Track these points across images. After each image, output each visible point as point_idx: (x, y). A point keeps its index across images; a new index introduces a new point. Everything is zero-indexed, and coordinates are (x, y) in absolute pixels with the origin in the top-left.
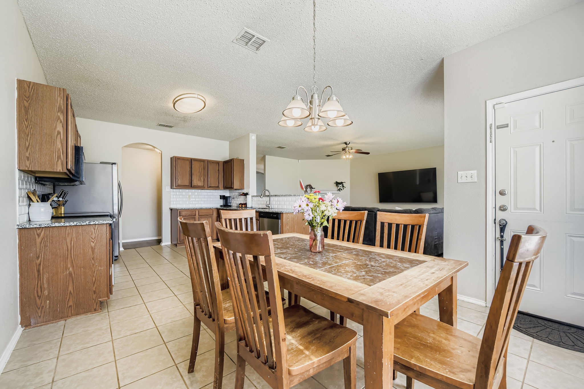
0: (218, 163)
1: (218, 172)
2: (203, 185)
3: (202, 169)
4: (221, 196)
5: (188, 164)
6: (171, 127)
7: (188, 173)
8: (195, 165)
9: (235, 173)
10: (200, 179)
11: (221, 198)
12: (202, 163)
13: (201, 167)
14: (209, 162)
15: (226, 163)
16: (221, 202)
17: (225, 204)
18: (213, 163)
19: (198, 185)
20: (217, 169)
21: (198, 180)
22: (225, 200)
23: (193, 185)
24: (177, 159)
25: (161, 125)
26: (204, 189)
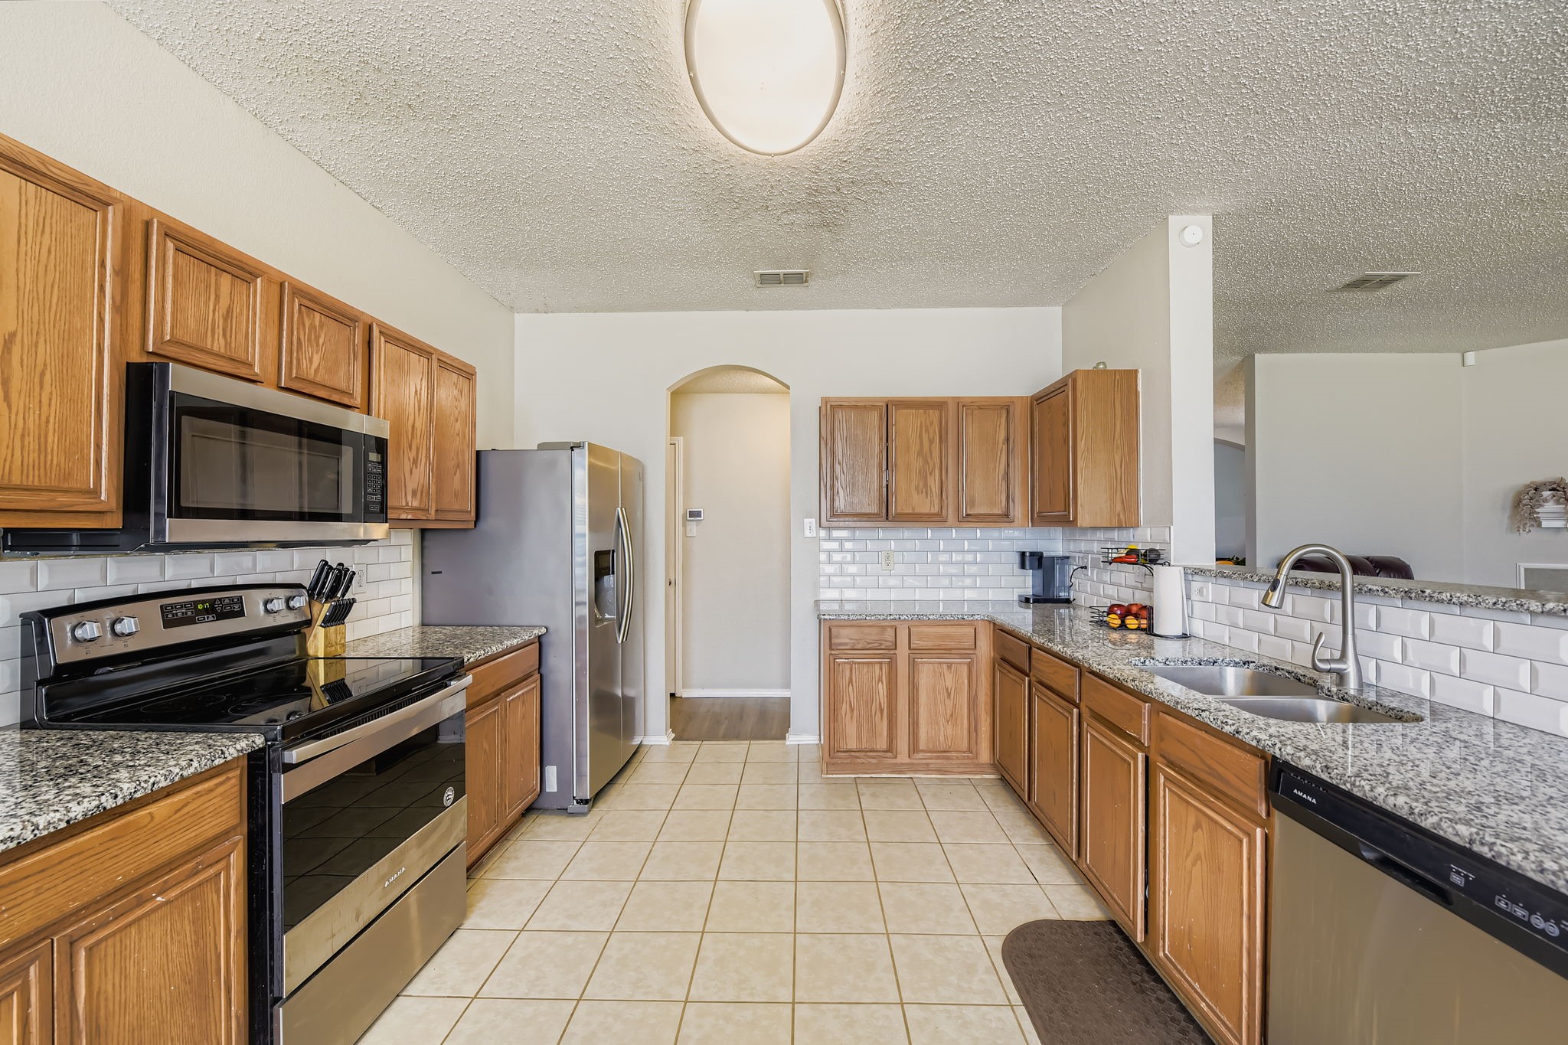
0: (1004, 407)
1: (1005, 447)
2: (935, 510)
3: (931, 442)
4: (1023, 554)
5: (876, 423)
6: (800, 279)
7: (876, 461)
8: (905, 424)
9: (1081, 445)
10: (926, 485)
11: (1023, 566)
12: (934, 414)
13: (927, 431)
14: (964, 406)
15: (1040, 400)
16: (1027, 582)
17: (1039, 591)
18: (980, 408)
19: (917, 511)
20: (1002, 435)
21: (917, 488)
22: (1040, 573)
23: (893, 510)
24: (832, 411)
25: (765, 280)
26: (946, 524)
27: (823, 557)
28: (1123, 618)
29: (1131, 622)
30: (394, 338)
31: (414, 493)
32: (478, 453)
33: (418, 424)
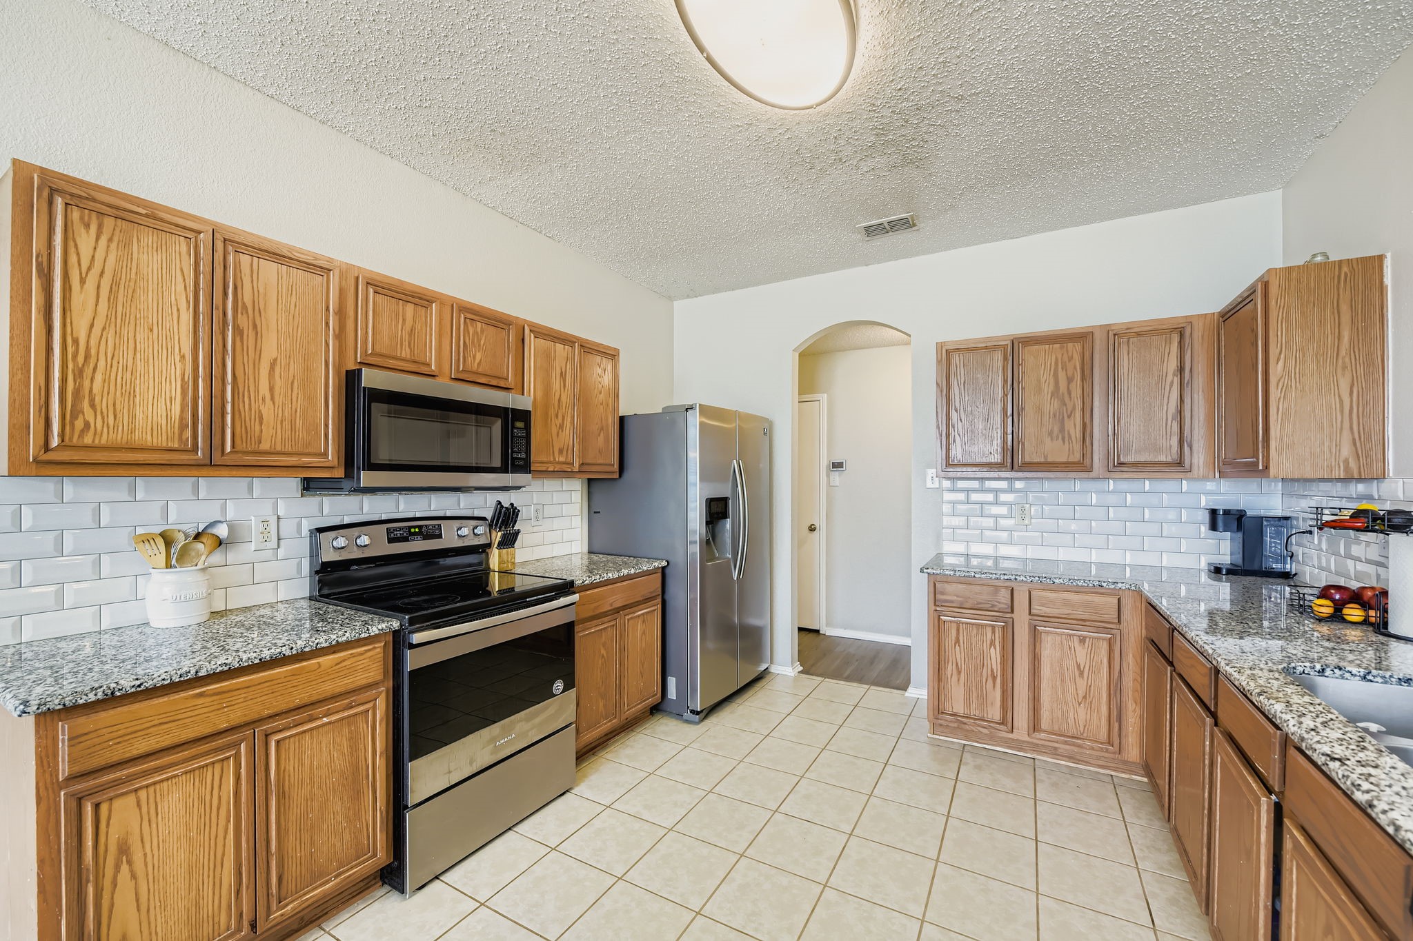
0: (1180, 331)
1: (1177, 380)
2: (1076, 457)
3: (1070, 380)
4: (1213, 512)
5: (1000, 364)
6: (906, 224)
7: (999, 407)
8: (1037, 366)
9: (1276, 370)
10: (1062, 430)
11: (1214, 527)
12: (1074, 349)
13: (1064, 368)
14: (1118, 337)
15: (1227, 315)
16: (1225, 548)
17: (1238, 559)
18: (1138, 334)
19: (1050, 459)
20: (1173, 364)
21: (1050, 434)
22: (1240, 535)
23: (1019, 459)
24: (948, 356)
25: (870, 231)
26: (1091, 475)
27: (947, 508)
28: (1339, 607)
29: (1353, 613)
30: (542, 333)
31: (561, 451)
32: (622, 420)
33: (564, 399)
